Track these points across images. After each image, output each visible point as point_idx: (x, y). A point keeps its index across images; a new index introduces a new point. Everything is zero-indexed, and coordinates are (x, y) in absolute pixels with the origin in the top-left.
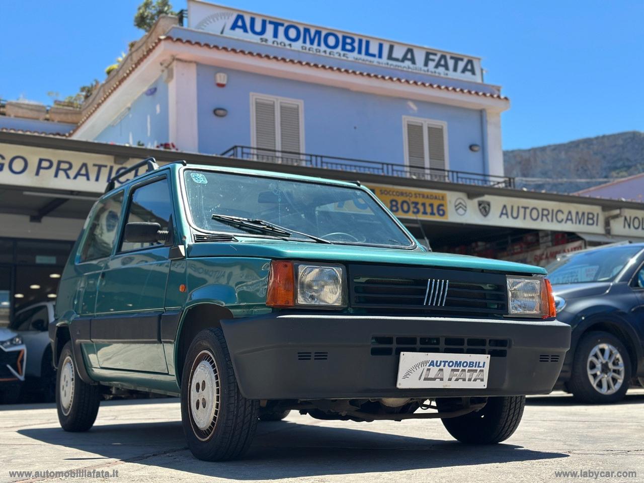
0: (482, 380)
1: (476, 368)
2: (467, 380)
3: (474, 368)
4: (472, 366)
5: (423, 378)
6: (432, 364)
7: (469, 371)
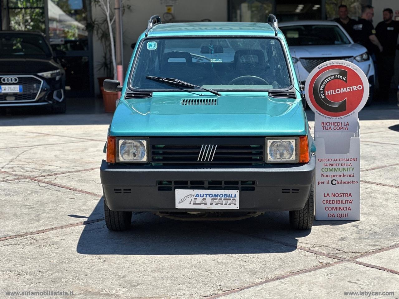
0: (235, 204)
1: (230, 198)
2: (224, 204)
3: (228, 198)
4: (227, 197)
5: (192, 203)
6: (197, 195)
7: (224, 199)
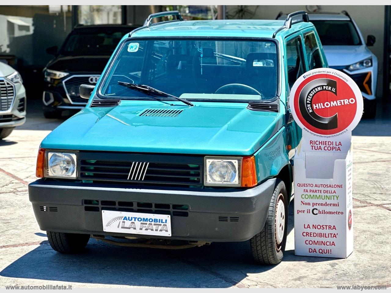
0: (167, 231)
1: (160, 223)
2: (154, 230)
3: (158, 223)
4: (157, 222)
5: (120, 226)
6: (125, 218)
7: (155, 224)
